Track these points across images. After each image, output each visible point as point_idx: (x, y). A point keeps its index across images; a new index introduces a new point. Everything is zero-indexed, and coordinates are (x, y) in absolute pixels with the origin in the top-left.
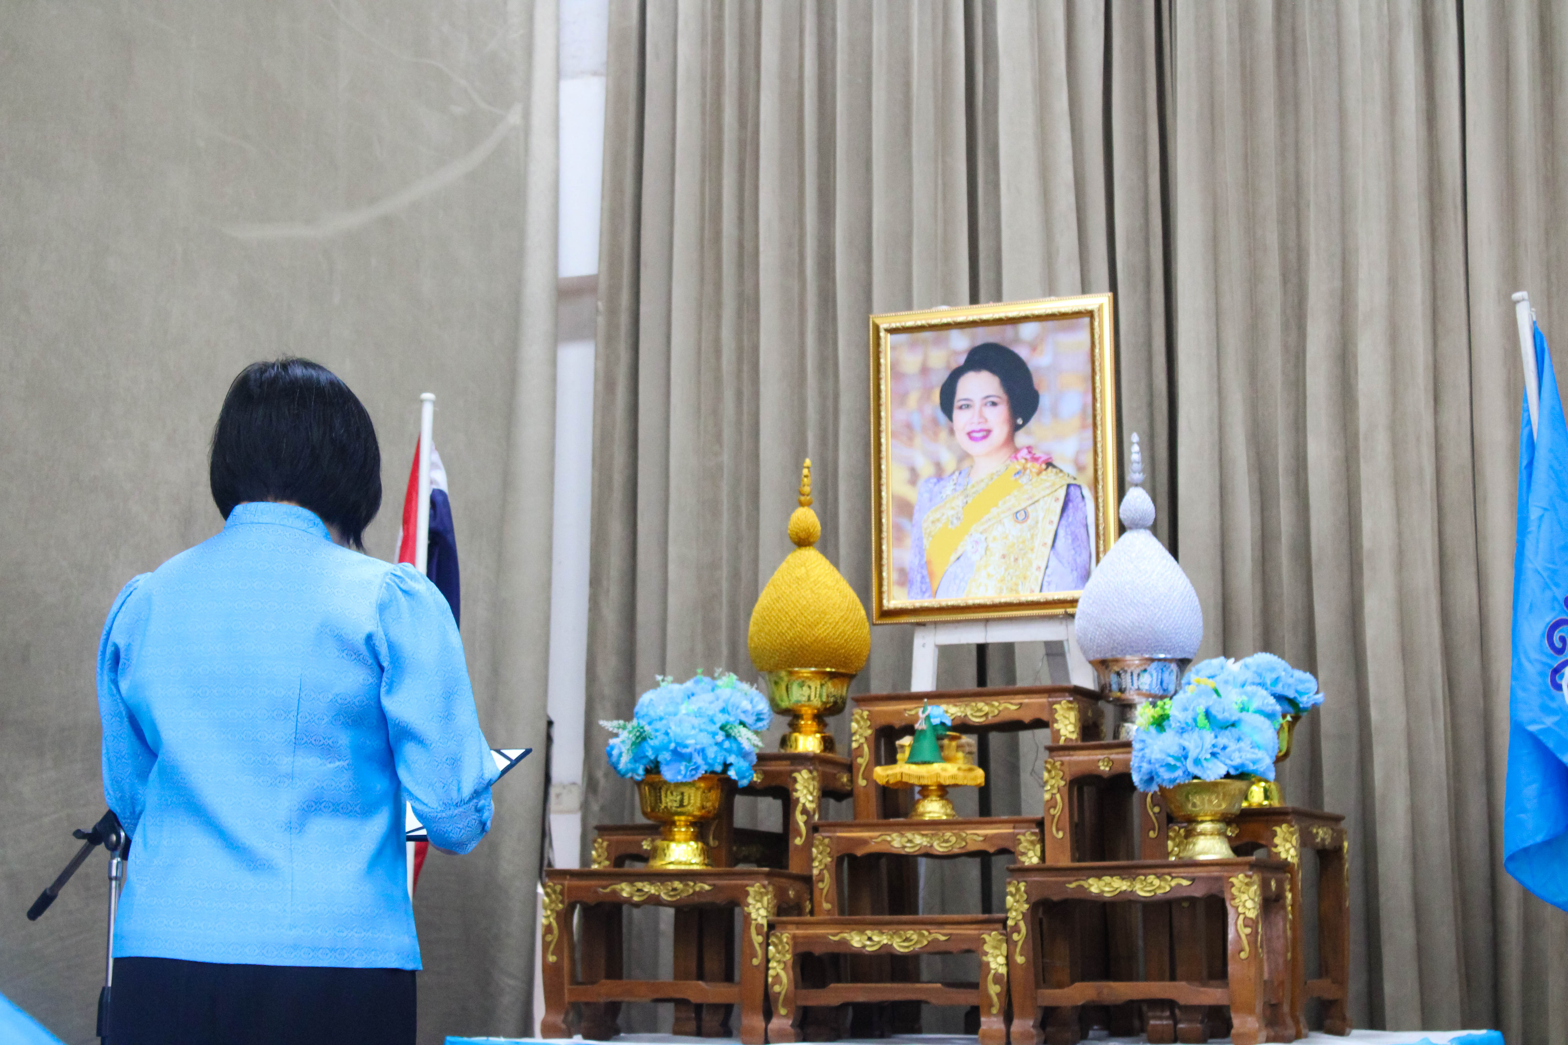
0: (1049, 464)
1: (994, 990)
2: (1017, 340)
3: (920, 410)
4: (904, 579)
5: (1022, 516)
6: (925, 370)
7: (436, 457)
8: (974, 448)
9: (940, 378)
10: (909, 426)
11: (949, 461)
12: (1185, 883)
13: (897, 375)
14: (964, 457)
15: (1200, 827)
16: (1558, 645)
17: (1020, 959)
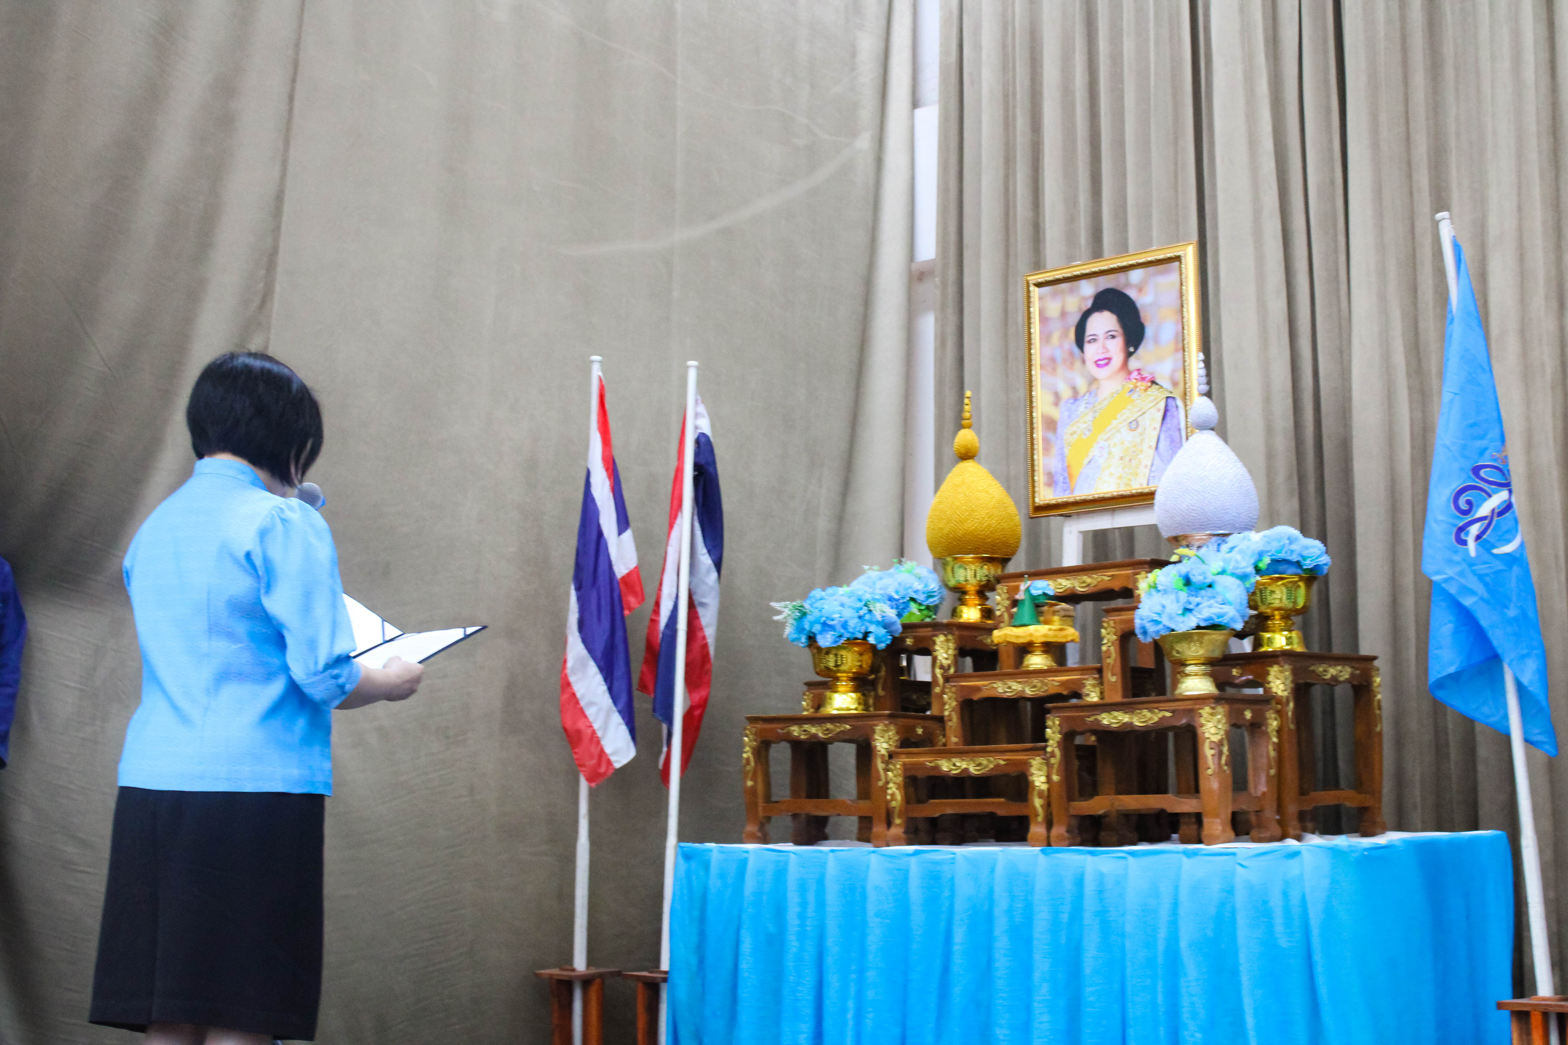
0: (1153, 382)
1: (1038, 803)
2: (1128, 284)
3: (1061, 346)
4: (1051, 481)
5: (1134, 425)
6: (1064, 314)
7: (701, 409)
8: (1100, 373)
9: (1075, 319)
10: (1053, 360)
11: (1082, 385)
12: (1168, 714)
13: (1044, 319)
14: (1093, 381)
15: (1189, 669)
16: (1464, 506)
17: (1055, 778)
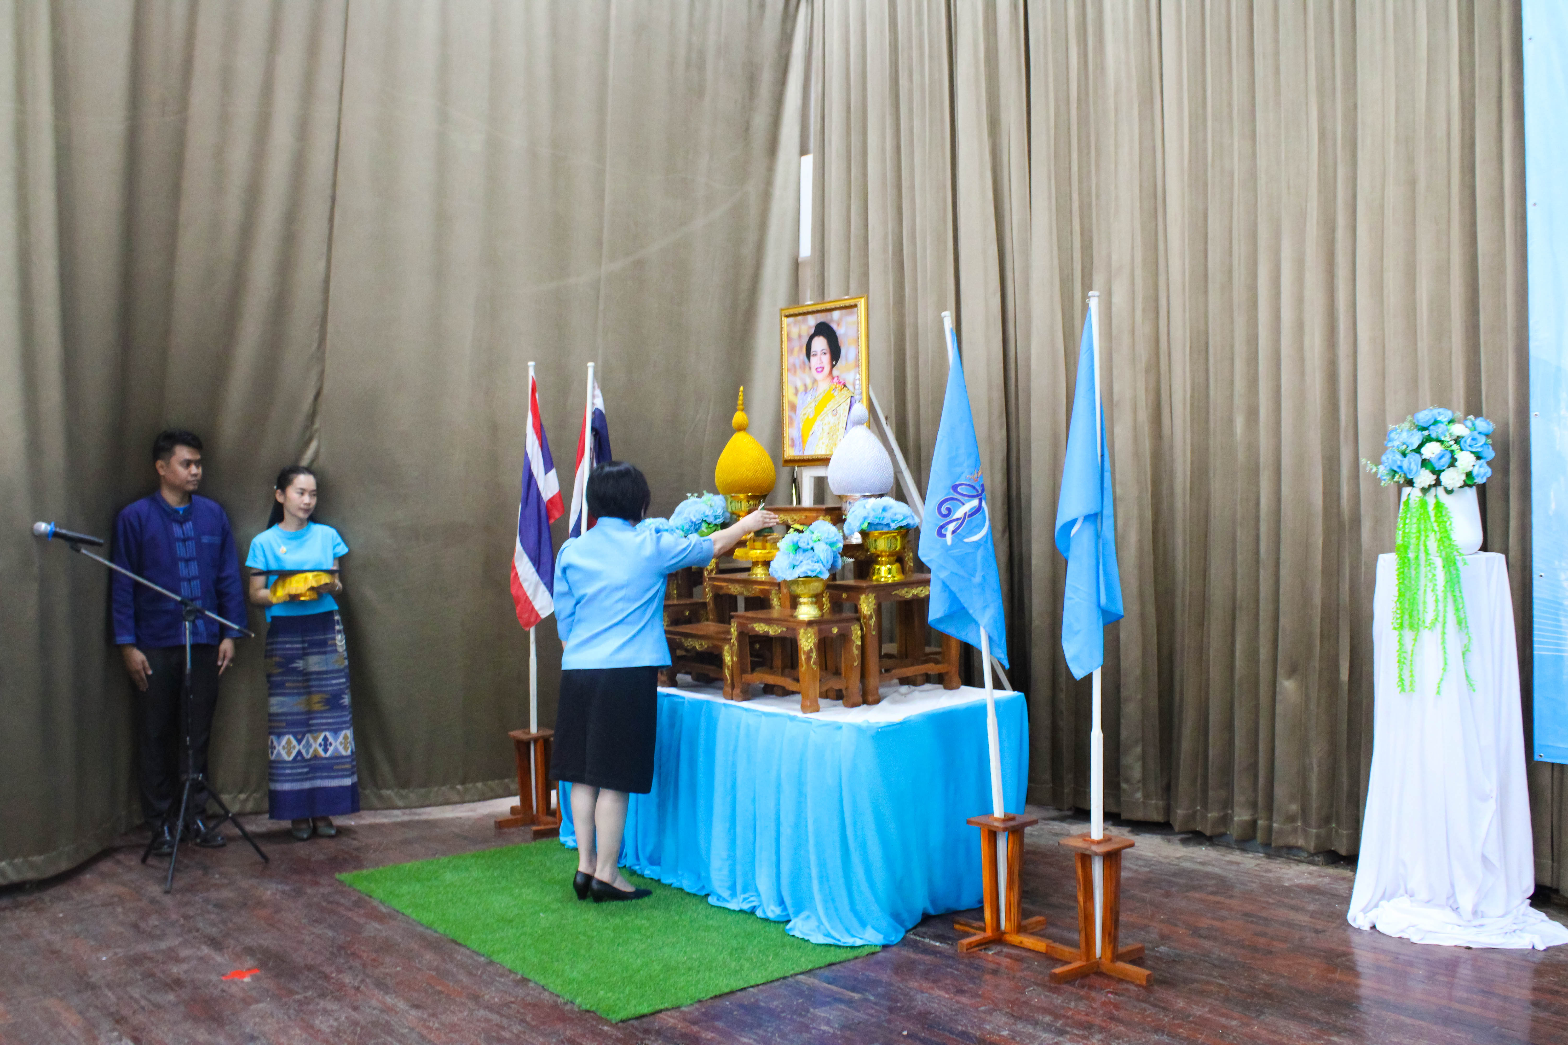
0: (845, 386)
1: (727, 673)
2: (832, 320)
3: (799, 357)
4: (793, 445)
5: (835, 412)
6: (800, 336)
7: (598, 392)
8: (819, 377)
9: (805, 340)
10: (794, 365)
12: (785, 629)
13: (789, 339)
14: (815, 381)
15: (802, 600)
17: (735, 659)
